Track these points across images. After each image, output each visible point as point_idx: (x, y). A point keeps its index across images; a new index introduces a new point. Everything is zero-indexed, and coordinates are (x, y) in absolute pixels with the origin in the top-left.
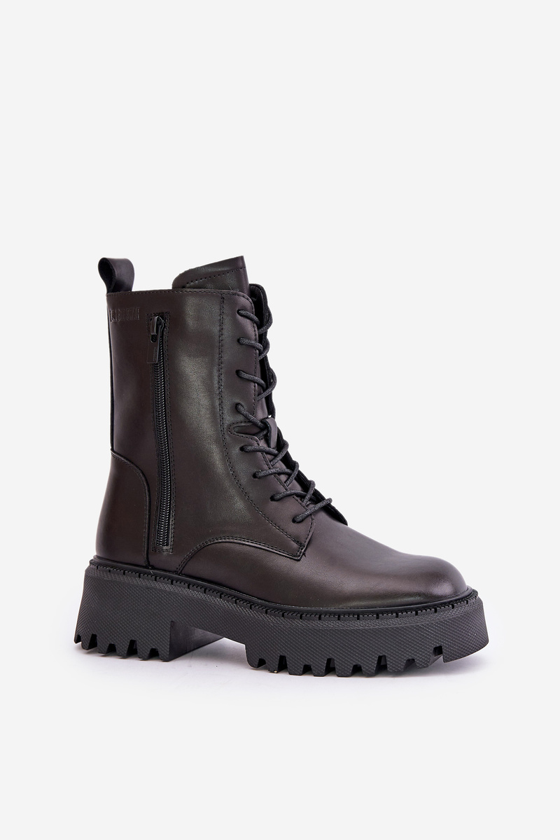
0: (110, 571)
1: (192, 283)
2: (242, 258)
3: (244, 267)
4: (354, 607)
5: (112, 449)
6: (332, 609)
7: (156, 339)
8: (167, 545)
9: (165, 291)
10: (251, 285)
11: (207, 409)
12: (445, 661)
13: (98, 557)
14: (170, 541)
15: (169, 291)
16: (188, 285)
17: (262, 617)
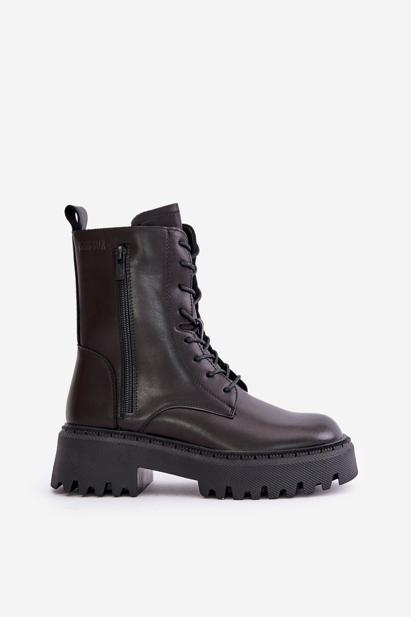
0: (86, 433)
1: (146, 222)
2: (177, 205)
3: (178, 211)
4: (278, 449)
5: (79, 344)
6: (262, 451)
7: (122, 262)
8: (132, 412)
9: (126, 228)
10: (183, 224)
11: (160, 312)
12: (340, 483)
13: (68, 423)
14: (134, 409)
15: (129, 227)
16: (143, 223)
17: (210, 460)
